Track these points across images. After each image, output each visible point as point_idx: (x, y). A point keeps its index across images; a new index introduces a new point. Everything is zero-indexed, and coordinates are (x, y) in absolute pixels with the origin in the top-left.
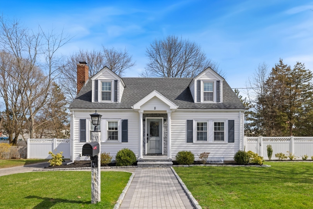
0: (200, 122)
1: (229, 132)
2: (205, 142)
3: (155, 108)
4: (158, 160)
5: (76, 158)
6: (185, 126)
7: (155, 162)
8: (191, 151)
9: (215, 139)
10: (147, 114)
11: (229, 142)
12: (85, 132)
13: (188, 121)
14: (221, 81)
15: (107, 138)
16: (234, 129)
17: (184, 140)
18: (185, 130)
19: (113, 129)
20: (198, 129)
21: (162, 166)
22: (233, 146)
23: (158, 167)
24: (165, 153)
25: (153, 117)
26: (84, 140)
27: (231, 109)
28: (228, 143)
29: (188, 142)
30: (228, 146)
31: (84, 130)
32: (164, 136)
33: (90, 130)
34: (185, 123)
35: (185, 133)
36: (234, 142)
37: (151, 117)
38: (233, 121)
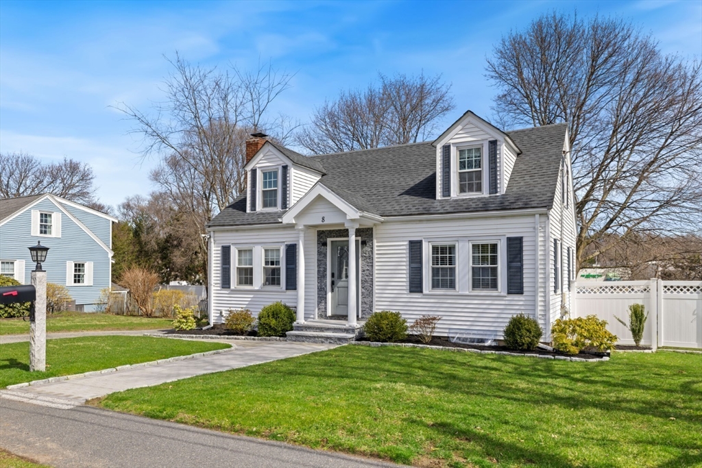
0: (440, 243)
1: (509, 268)
2: (450, 292)
3: (323, 219)
4: (328, 329)
5: (216, 318)
6: (405, 256)
7: (323, 331)
8: (401, 312)
9: (476, 284)
10: (330, 231)
11: (509, 293)
12: (229, 269)
13: (411, 242)
14: (500, 141)
15: (263, 282)
16: (521, 260)
17: (404, 288)
18: (404, 264)
19: (272, 263)
20: (435, 260)
21: (329, 341)
22: (521, 303)
23: (322, 342)
24: (364, 316)
25: (340, 236)
26: (227, 286)
27: (514, 209)
28: (505, 294)
29: (411, 291)
30: (507, 303)
31: (227, 266)
32: (362, 277)
33: (237, 266)
34: (404, 247)
35: (405, 272)
36: (522, 293)
37: (337, 237)
38: (520, 239)
